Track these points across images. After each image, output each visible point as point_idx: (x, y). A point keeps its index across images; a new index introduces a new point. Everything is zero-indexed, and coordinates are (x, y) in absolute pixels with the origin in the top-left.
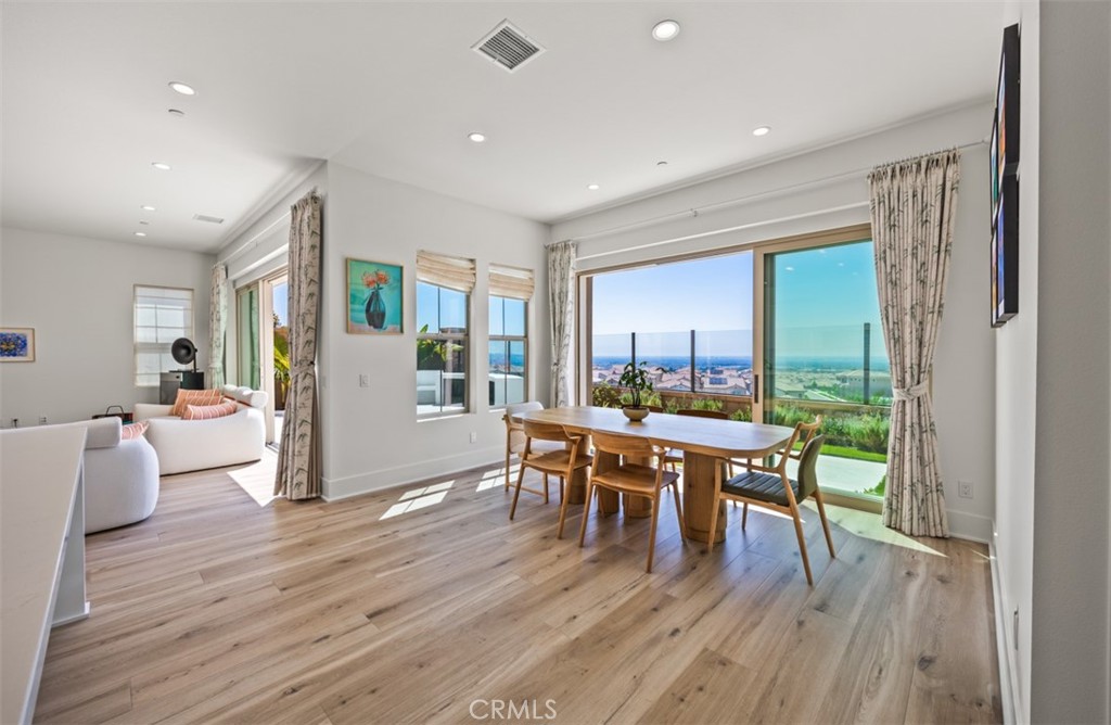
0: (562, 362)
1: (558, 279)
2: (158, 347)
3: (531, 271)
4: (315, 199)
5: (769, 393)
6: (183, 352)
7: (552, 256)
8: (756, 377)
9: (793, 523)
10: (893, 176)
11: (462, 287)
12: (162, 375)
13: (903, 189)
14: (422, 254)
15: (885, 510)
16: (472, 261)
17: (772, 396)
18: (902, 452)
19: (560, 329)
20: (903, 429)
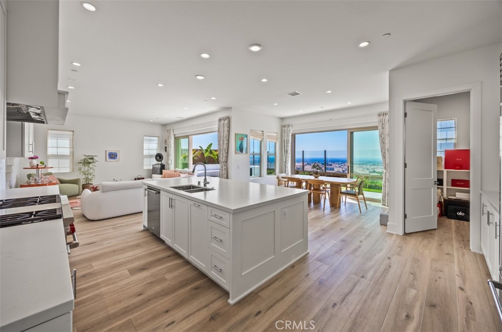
0: (287, 162)
1: (286, 136)
2: (151, 156)
3: (277, 133)
4: (228, 118)
5: (352, 171)
6: (158, 158)
7: (284, 129)
8: (348, 167)
9: (358, 205)
10: (383, 115)
11: (260, 139)
12: (153, 165)
13: (386, 119)
14: (251, 131)
15: (382, 201)
16: (262, 131)
17: (353, 172)
18: (386, 186)
19: (287, 152)
20: (386, 180)
